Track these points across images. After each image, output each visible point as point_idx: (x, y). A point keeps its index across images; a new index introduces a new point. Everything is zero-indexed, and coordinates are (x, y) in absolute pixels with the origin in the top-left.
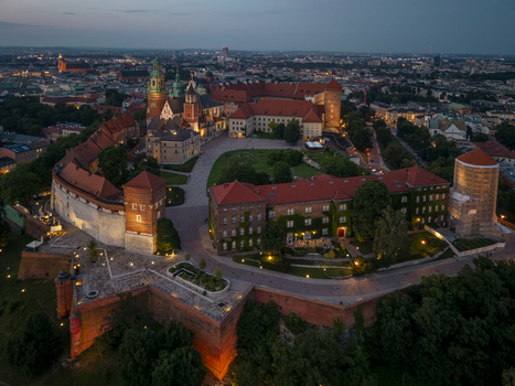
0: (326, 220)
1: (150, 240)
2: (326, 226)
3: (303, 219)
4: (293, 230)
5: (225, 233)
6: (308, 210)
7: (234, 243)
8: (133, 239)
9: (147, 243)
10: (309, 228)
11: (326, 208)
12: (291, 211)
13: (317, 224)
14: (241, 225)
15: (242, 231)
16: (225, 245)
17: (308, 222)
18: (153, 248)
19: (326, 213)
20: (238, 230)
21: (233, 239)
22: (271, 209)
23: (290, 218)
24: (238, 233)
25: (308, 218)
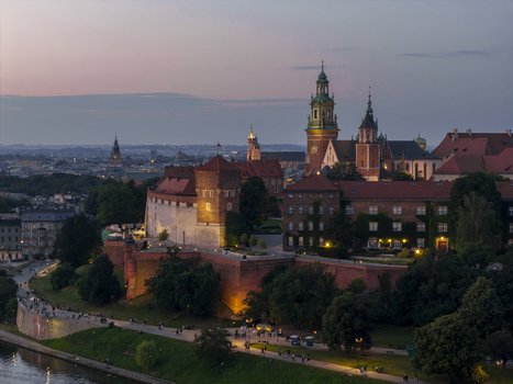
0: (421, 227)
1: (217, 231)
2: (422, 235)
3: (390, 222)
4: (377, 235)
5: (291, 225)
6: (397, 210)
7: (301, 239)
8: (203, 231)
9: (215, 235)
10: (398, 235)
11: (421, 210)
12: (373, 210)
13: (410, 231)
14: (310, 217)
15: (311, 225)
16: (291, 239)
17: (398, 226)
18: (220, 241)
19: (421, 218)
20: (306, 223)
21: (301, 234)
22: (348, 203)
23: (373, 218)
24: (306, 227)
25: (397, 221)
